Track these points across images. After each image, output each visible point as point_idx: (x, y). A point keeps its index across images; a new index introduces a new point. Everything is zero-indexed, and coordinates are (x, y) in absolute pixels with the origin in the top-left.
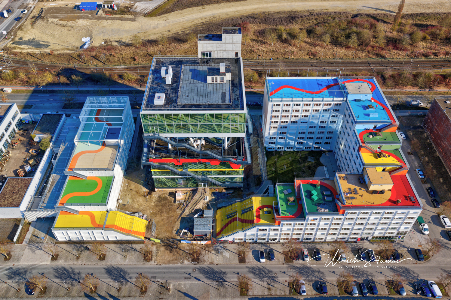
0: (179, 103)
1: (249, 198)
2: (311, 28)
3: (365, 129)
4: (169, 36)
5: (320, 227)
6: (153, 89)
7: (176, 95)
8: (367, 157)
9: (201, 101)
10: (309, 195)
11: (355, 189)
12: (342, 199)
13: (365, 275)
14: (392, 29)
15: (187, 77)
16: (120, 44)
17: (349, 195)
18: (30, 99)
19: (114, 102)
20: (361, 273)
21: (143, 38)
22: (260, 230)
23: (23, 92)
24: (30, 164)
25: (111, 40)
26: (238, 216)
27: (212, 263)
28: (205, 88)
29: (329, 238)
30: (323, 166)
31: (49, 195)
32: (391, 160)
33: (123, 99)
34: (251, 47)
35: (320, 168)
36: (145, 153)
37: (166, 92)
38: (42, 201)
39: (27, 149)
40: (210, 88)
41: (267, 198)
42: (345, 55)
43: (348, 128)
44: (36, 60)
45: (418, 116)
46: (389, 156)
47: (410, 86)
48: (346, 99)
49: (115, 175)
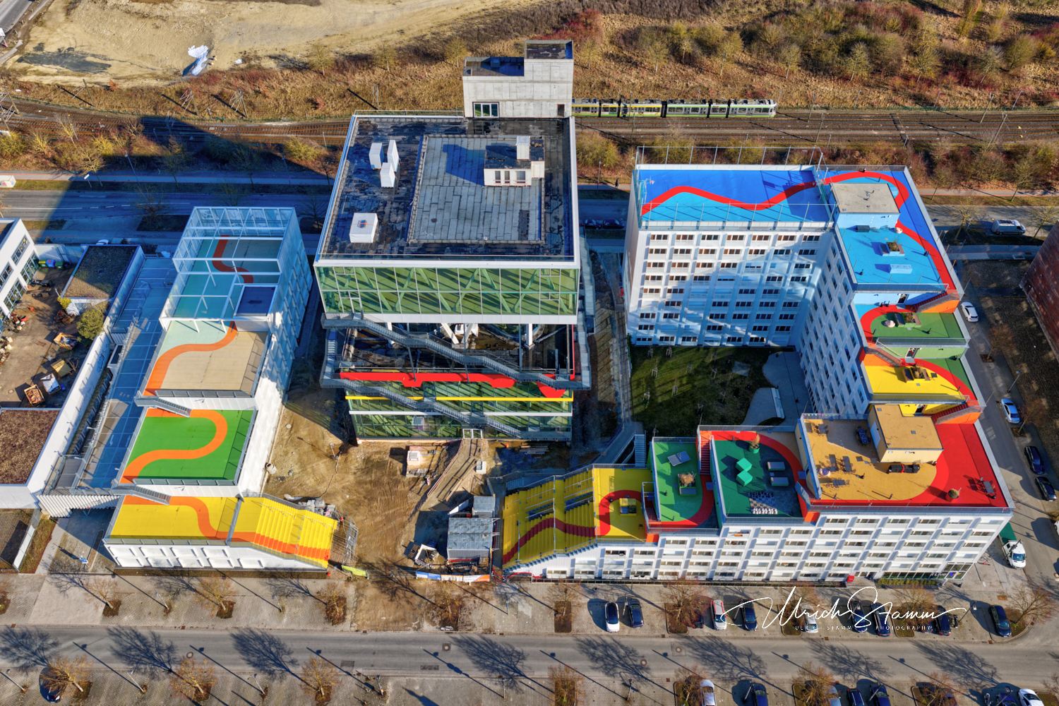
0: (411, 240)
1: (585, 470)
2: (755, 28)
3: (877, 304)
4: (402, 45)
5: (756, 550)
6: (347, 200)
7: (406, 218)
8: (879, 377)
9: (466, 235)
10: (732, 471)
11: (846, 459)
12: (812, 484)
13: (863, 668)
14: (957, 31)
15: (435, 168)
16: (282, 63)
17: (829, 475)
18: (62, 204)
19: (259, 221)
20: (853, 660)
21: (338, 49)
22: (608, 552)
23: (43, 185)
24: (56, 375)
25: (259, 54)
26: (557, 514)
27: (490, 631)
28: (478, 200)
29: (778, 574)
30: (770, 386)
31: (99, 453)
32: (939, 386)
33: (282, 214)
34: (603, 74)
35: (761, 392)
36: (331, 356)
37: (381, 210)
38: (83, 466)
39: (52, 330)
40: (491, 199)
41: (628, 471)
42: (835, 98)
43: (835, 299)
44: (76, 102)
45: (1012, 262)
46: (934, 376)
47: (995, 182)
48: (834, 226)
49: (259, 408)
